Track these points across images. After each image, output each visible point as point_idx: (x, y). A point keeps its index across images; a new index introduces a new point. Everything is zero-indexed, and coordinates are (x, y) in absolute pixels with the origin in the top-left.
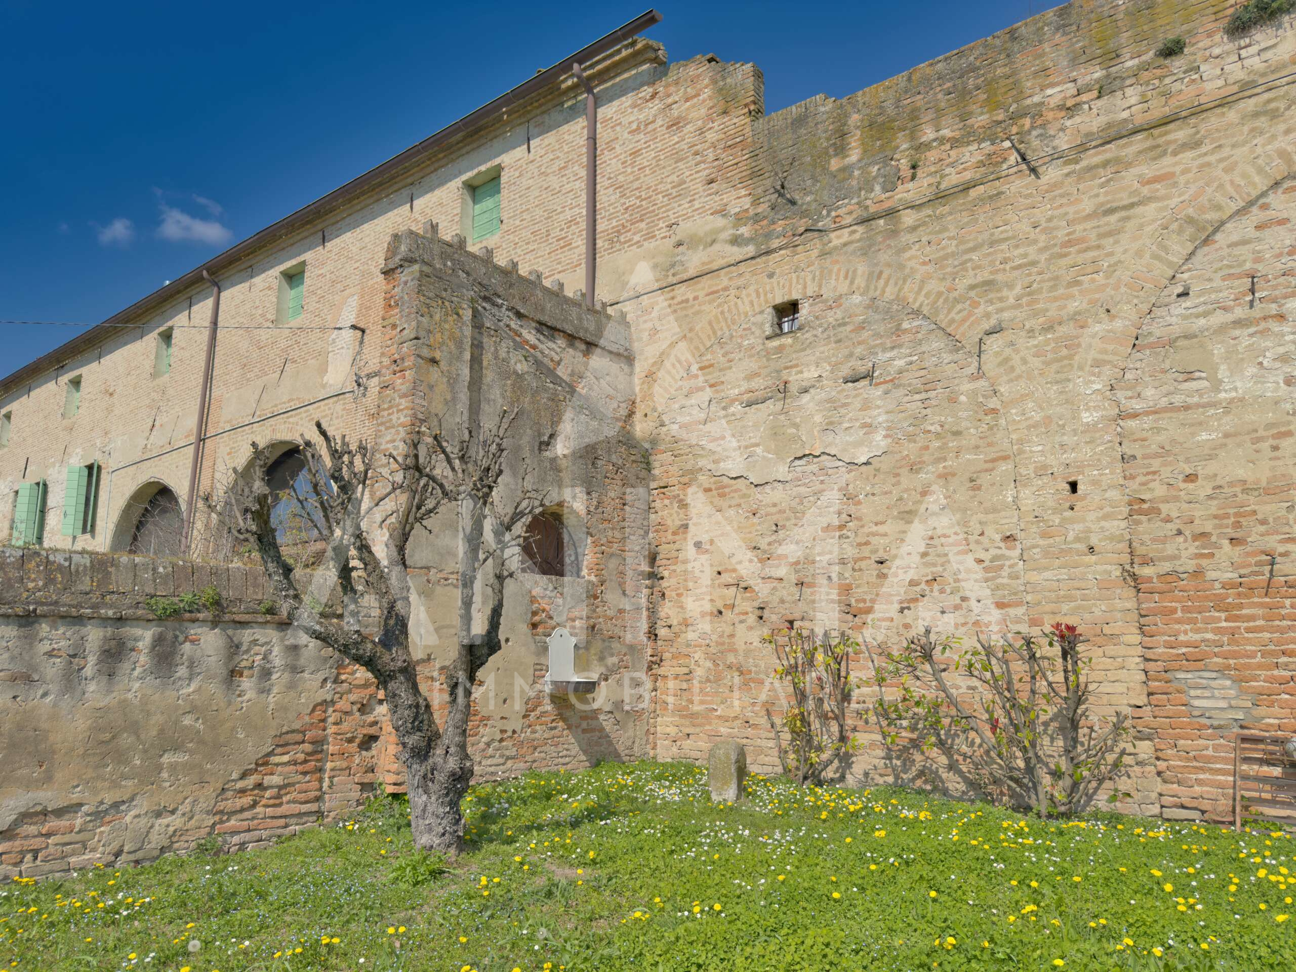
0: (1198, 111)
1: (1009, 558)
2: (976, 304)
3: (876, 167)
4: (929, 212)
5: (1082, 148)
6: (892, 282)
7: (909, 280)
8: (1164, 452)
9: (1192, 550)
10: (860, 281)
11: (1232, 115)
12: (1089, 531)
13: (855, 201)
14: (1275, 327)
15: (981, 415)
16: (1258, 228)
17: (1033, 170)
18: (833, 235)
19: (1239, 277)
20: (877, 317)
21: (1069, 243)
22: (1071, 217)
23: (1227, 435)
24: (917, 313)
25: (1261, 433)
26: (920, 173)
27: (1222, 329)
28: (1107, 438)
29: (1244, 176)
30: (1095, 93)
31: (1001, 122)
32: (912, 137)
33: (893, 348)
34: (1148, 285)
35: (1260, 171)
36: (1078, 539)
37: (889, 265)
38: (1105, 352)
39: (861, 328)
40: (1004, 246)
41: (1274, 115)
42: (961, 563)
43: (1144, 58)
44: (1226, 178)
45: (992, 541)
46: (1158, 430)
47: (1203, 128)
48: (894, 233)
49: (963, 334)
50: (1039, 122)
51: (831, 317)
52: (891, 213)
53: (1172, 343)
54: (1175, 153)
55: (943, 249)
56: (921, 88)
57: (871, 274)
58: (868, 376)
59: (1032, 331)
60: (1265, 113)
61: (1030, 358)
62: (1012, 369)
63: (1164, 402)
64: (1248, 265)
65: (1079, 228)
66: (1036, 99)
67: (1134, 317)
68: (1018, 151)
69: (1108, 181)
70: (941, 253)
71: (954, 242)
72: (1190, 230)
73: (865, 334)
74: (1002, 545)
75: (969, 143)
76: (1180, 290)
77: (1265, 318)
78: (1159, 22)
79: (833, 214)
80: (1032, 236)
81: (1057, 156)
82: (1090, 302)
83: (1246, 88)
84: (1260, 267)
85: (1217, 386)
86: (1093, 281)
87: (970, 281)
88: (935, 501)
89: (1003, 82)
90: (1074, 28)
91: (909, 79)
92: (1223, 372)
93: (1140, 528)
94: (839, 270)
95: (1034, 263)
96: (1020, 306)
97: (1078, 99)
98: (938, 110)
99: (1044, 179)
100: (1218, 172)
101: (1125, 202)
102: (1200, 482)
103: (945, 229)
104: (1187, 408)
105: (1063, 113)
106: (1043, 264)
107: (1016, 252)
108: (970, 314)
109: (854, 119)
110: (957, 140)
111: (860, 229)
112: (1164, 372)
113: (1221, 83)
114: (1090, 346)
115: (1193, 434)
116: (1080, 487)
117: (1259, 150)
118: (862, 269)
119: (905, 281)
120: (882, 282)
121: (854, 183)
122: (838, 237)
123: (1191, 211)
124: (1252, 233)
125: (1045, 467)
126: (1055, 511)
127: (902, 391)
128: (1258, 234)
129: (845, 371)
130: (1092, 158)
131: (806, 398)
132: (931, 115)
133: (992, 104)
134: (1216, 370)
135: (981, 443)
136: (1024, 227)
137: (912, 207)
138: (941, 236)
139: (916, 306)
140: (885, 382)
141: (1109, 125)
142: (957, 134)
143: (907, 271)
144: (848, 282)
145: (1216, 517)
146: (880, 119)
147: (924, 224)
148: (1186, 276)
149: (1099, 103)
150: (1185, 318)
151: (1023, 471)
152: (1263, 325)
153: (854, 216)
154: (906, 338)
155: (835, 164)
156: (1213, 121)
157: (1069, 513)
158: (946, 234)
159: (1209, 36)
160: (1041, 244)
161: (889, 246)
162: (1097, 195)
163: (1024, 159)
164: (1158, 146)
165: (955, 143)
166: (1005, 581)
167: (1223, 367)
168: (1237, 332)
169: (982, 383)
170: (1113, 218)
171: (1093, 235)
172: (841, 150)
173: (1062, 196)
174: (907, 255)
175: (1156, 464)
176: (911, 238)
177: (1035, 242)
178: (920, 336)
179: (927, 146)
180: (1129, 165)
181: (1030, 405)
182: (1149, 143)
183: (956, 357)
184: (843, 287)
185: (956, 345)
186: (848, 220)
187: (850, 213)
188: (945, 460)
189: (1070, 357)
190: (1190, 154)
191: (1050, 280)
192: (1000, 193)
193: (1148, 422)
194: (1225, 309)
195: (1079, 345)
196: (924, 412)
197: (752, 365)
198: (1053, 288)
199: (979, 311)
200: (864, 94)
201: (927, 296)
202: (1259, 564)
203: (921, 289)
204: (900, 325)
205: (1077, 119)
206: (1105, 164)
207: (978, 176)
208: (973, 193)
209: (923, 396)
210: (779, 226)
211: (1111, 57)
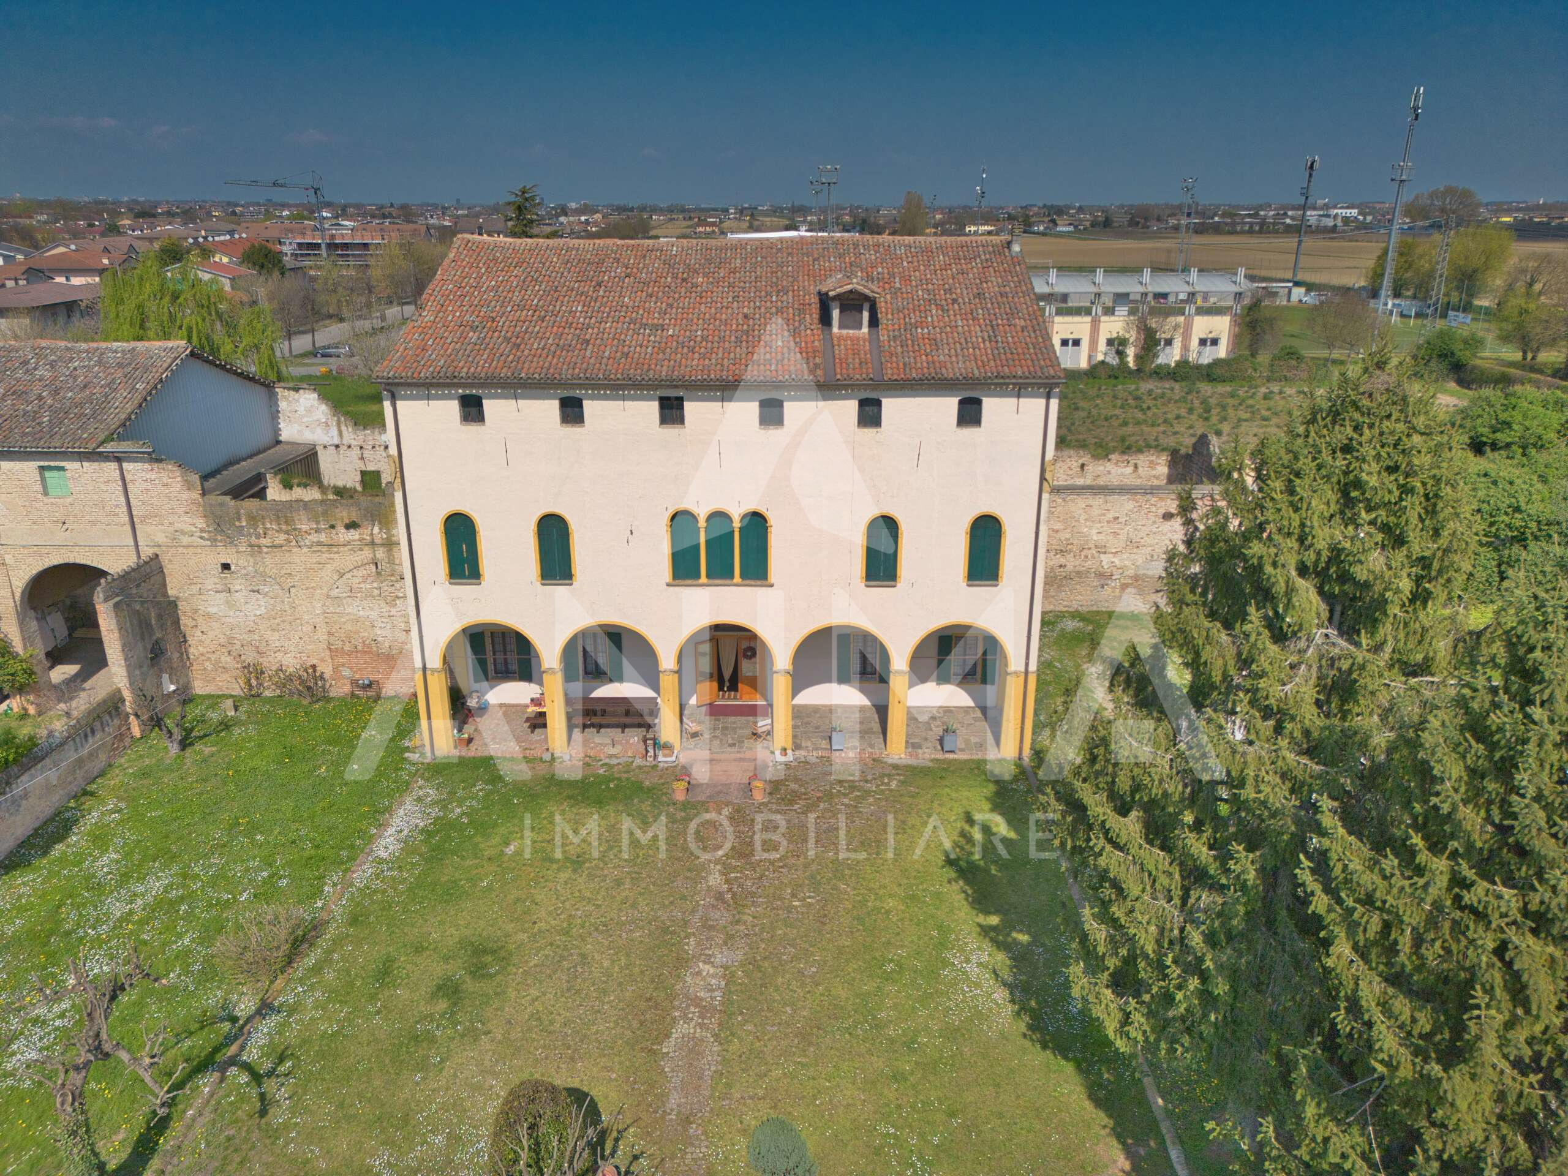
0: (339, 545)
1: (301, 642)
2: (287, 579)
3: (252, 530)
4: (271, 549)
5: (312, 545)
6: (262, 566)
7: (267, 567)
8: (335, 622)
9: (341, 643)
10: (251, 564)
11: (346, 549)
12: (319, 637)
13: (246, 538)
14: (355, 599)
15: (291, 607)
16: (351, 577)
17: (300, 547)
19: (348, 586)
20: (258, 575)
21: (310, 568)
22: (310, 562)
23: (347, 620)
24: (270, 577)
25: (353, 621)
26: (267, 536)
27: (345, 597)
28: (322, 617)
29: (349, 563)
30: (314, 531)
31: (290, 530)
32: (263, 524)
33: (264, 585)
34: (329, 583)
36: (317, 639)
37: (260, 561)
38: (321, 597)
39: (253, 577)
40: (293, 565)
41: (355, 551)
42: (289, 643)
43: (326, 526)
44: (345, 563)
45: (296, 638)
46: (333, 617)
47: (340, 549)
48: (260, 552)
49: (284, 586)
50: (300, 534)
51: (243, 571)
52: (259, 547)
53: (335, 598)
54: (333, 554)
57: (255, 562)
58: (257, 591)
59: (303, 588)
60: (353, 550)
61: (302, 595)
62: (298, 597)
63: (334, 611)
64: (350, 584)
65: (313, 565)
66: (299, 527)
67: (327, 591)
68: (295, 540)
69: (319, 556)
70: (276, 562)
71: (279, 560)
72: (338, 573)
73: (255, 579)
74: (299, 639)
75: (281, 533)
76: (336, 587)
77: (353, 597)
78: (328, 520)
79: (239, 540)
80: (301, 564)
81: (306, 545)
82: (317, 585)
83: (349, 542)
84: (352, 585)
85: (345, 609)
86: (317, 579)
87: (285, 572)
88: (281, 627)
90: (308, 511)
92: (346, 607)
93: (330, 638)
94: (243, 559)
95: (301, 571)
96: (299, 582)
97: (310, 531)
98: (271, 519)
99: (303, 550)
100: (343, 561)
101: (323, 562)
102: (342, 629)
103: (276, 555)
104: (339, 613)
105: (307, 534)
106: (304, 572)
107: (297, 567)
108: (286, 581)
109: (242, 510)
110: (278, 531)
111: (249, 548)
112: (334, 604)
113: (344, 539)
114: (317, 595)
115: (340, 619)
116: (317, 628)
117: (353, 558)
118: (251, 560)
120: (258, 566)
121: (245, 532)
122: (241, 548)
123: (338, 569)
125: (308, 622)
126: (311, 633)
127: (268, 598)
129: (249, 588)
131: (238, 594)
134: (344, 606)
135: (292, 614)
136: (299, 561)
137: (266, 546)
138: (275, 557)
139: (269, 575)
140: (263, 594)
141: (318, 541)
142: (277, 529)
143: (266, 564)
144: (247, 562)
145: (345, 637)
146: (251, 514)
147: (270, 552)
148: (337, 583)
150: (338, 593)
151: (303, 623)
153: (247, 543)
154: (267, 583)
156: (342, 549)
157: (315, 633)
158: (277, 557)
159: (341, 527)
160: (303, 566)
161: (259, 556)
162: (316, 558)
163: (297, 543)
164: (330, 551)
166: (300, 647)
167: (346, 605)
168: (348, 598)
169: (291, 599)
170: (321, 566)
171: (316, 568)
173: (307, 556)
174: (266, 560)
175: (333, 624)
176: (266, 555)
178: (271, 583)
179: (268, 529)
180: (324, 553)
181: (303, 606)
182: (328, 549)
183: (283, 591)
184: (245, 564)
185: (282, 588)
186: (245, 544)
187: (245, 542)
188: (282, 617)
189: (312, 597)
190: (336, 555)
191: (306, 577)
192: (291, 550)
193: (331, 615)
194: (346, 593)
195: (314, 594)
196: (275, 604)
198: (307, 579)
199: (288, 581)
201: (273, 573)
202: (354, 647)
203: (270, 570)
204: (265, 579)
205: (310, 537)
206: (318, 551)
207: (284, 543)
208: (284, 548)
209: (274, 599)
210: (219, 538)
211: (318, 523)
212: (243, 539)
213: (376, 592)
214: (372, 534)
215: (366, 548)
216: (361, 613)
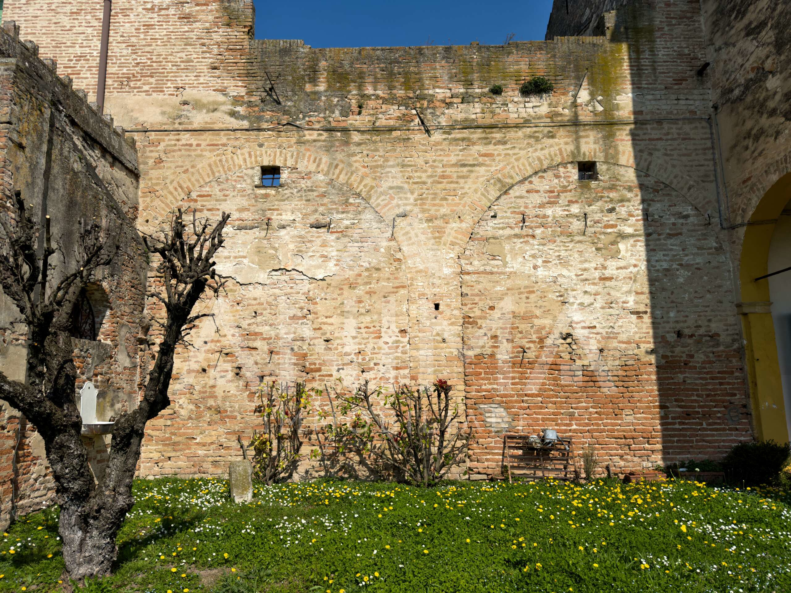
0: (506, 126)
1: (402, 342)
2: (392, 198)
3: (336, 99)
4: (369, 137)
5: (452, 127)
6: (344, 172)
7: (355, 175)
8: (480, 294)
9: (491, 344)
10: (324, 166)
11: (520, 133)
12: (444, 330)
13: (322, 115)
14: (531, 240)
15: (392, 261)
16: (528, 192)
17: (428, 131)
18: (306, 132)
19: (518, 213)
20: (334, 191)
21: (443, 177)
22: (445, 163)
23: (508, 289)
24: (359, 195)
25: (522, 290)
26: (363, 112)
27: (509, 237)
28: (455, 283)
29: (523, 165)
30: (460, 100)
31: (411, 98)
32: (360, 87)
33: (343, 213)
34: (479, 208)
35: (530, 164)
36: (438, 334)
37: (342, 162)
38: (456, 238)
39: (323, 195)
40: (409, 169)
41: (537, 139)
42: (376, 343)
43: (484, 90)
44: (516, 164)
45: (393, 332)
46: (478, 282)
47: (508, 135)
48: (347, 143)
49: (384, 213)
50: (431, 106)
51: (303, 184)
52: (345, 130)
53: (487, 239)
54: (495, 144)
55: (376, 161)
56: (366, 61)
57: (331, 164)
58: (327, 226)
59: (421, 220)
60: (534, 137)
61: (419, 234)
62: (410, 238)
63: (482, 269)
64: (522, 209)
65: (449, 170)
66: (431, 92)
67: (471, 223)
68: (420, 118)
69: (464, 149)
70: (374, 164)
71: (382, 160)
72: (499, 185)
73: (326, 200)
74: (399, 335)
75: (393, 104)
76: (493, 214)
77: (527, 236)
78: (492, 75)
79: (307, 119)
80: (424, 168)
81: (439, 128)
82: (451, 211)
83: (526, 122)
84: (527, 211)
85: (505, 264)
86: (453, 200)
87: (390, 184)
88: (363, 307)
89: (413, 76)
90: (452, 61)
91: (360, 53)
92: (508, 259)
93: (468, 331)
94: (310, 156)
95: (424, 183)
96: (416, 205)
97: (452, 100)
98: (376, 78)
99: (433, 138)
100: (512, 160)
101: (471, 163)
102: (496, 311)
103: (377, 150)
104: (492, 273)
105: (444, 105)
106: (429, 185)
107: (416, 174)
108: (389, 203)
109: (323, 64)
110: (386, 100)
111: (325, 135)
112: (483, 253)
113: (516, 116)
114: (450, 234)
115: (494, 287)
116: (441, 307)
117: (530, 154)
118: (325, 159)
119: (352, 174)
120: (337, 171)
121: (322, 104)
122: (310, 135)
123: (500, 175)
124: (524, 194)
125: (424, 294)
126: (428, 318)
127: (347, 240)
128: (527, 195)
129: (312, 219)
130: (457, 134)
131: (283, 232)
132: (371, 79)
133: (407, 86)
134: (506, 257)
135: (391, 277)
136: (421, 161)
137: (359, 131)
138: (375, 153)
139: (358, 191)
140: (337, 232)
141: (466, 120)
142: (386, 96)
143: (354, 168)
144: (315, 164)
145: (501, 328)
146: (340, 70)
147: (365, 143)
148: (496, 207)
149: (461, 106)
150: (494, 228)
151: (413, 296)
152: (526, 239)
153: (321, 125)
154: (351, 208)
155: (308, 87)
156: (512, 134)
157: (434, 320)
158: (378, 153)
159: (513, 90)
160: (429, 174)
161: (343, 150)
162: (458, 155)
163: (423, 123)
164: (487, 138)
165: (385, 101)
166: (399, 355)
167: (509, 256)
168: (515, 240)
169: (393, 243)
170: (465, 169)
171: (455, 175)
172: (314, 81)
173: (441, 150)
174: (354, 159)
175: (477, 299)
176: (358, 149)
177: (426, 171)
178: (360, 209)
179: (369, 97)
180: (474, 144)
181: (418, 260)
182: (483, 135)
183: (380, 226)
184: (312, 167)
185: (381, 220)
186: (317, 126)
187: (319, 122)
188: (370, 283)
189: (440, 238)
190: (501, 147)
191: (433, 194)
192: (409, 139)
193: (474, 277)
194: (511, 227)
195: (444, 232)
196: (360, 254)
197: (245, 203)
198: (434, 199)
199: (395, 202)
200: (330, 51)
201: (365, 186)
202: (518, 352)
203: (361, 181)
204: (348, 199)
205: (451, 111)
206: (463, 139)
207: (397, 125)
208: (395, 134)
209: (360, 244)
210: (268, 115)
211: (469, 84)
212: (316, 118)
213: (577, 225)
214: (574, 105)
215: (562, 132)
216: (541, 272)
